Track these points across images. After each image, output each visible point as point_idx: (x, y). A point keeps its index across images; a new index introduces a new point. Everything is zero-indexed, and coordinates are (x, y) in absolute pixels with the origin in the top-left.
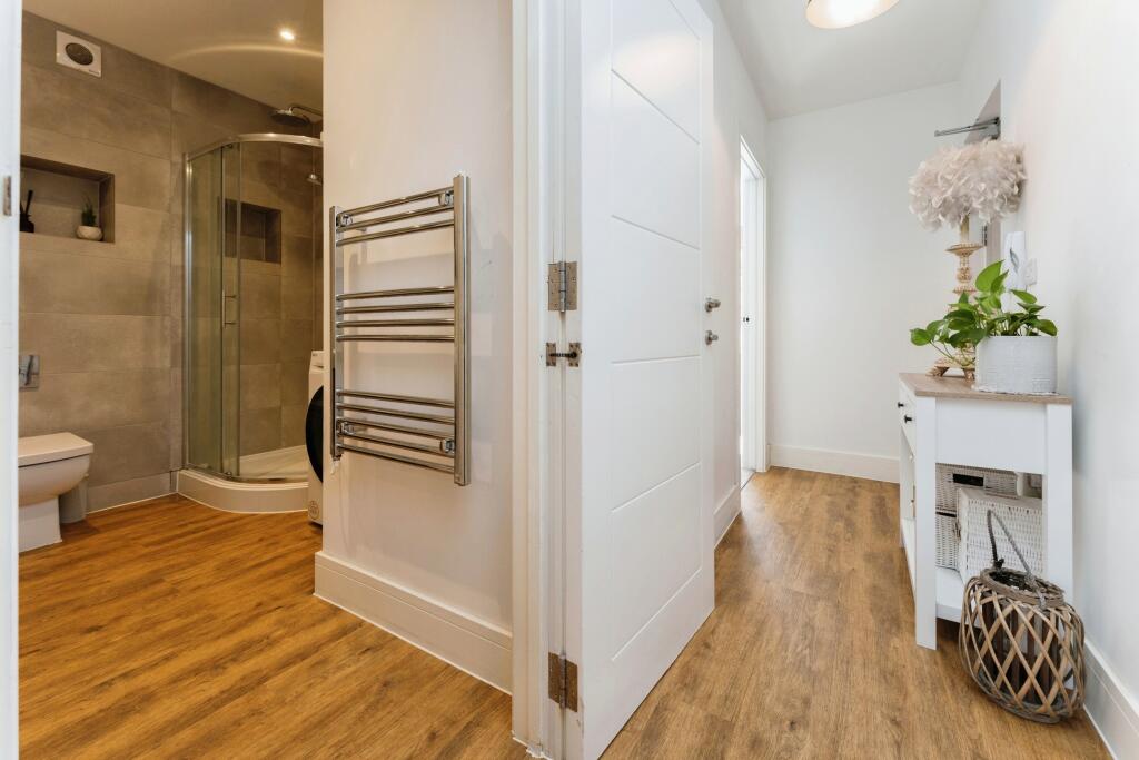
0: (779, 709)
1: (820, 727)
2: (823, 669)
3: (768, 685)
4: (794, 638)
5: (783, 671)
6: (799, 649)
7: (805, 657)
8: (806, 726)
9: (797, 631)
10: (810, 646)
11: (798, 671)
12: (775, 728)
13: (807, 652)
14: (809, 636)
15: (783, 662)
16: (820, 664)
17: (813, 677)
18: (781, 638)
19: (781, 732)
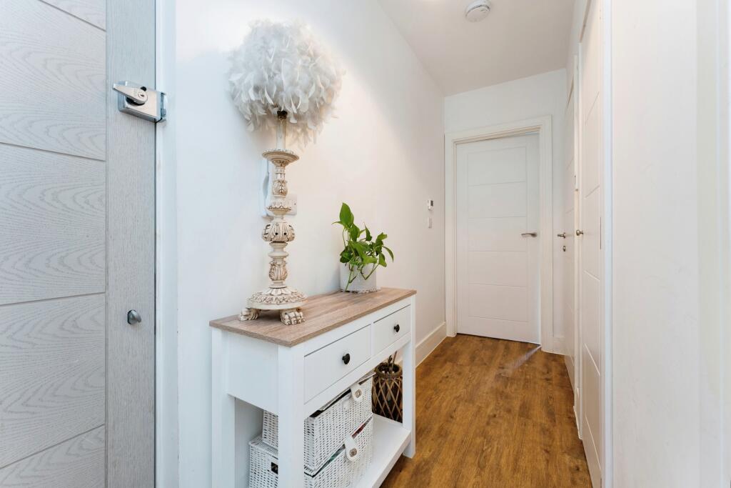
0: (501, 421)
1: (483, 415)
2: (478, 438)
3: (506, 430)
4: (493, 457)
5: (500, 437)
6: (489, 450)
7: (486, 444)
8: (489, 416)
9: (490, 461)
10: (483, 451)
11: (491, 437)
12: (501, 415)
13: (485, 448)
14: (482, 458)
15: (499, 441)
16: (479, 440)
17: (484, 434)
18: (501, 457)
19: (499, 414)
